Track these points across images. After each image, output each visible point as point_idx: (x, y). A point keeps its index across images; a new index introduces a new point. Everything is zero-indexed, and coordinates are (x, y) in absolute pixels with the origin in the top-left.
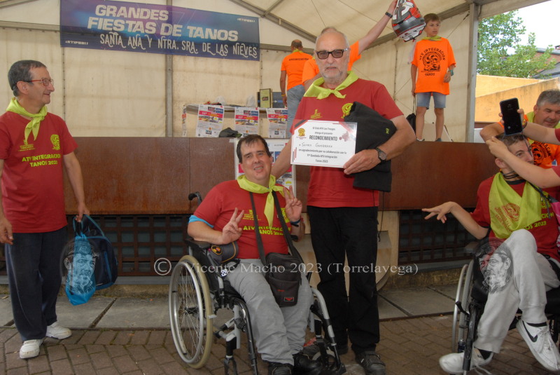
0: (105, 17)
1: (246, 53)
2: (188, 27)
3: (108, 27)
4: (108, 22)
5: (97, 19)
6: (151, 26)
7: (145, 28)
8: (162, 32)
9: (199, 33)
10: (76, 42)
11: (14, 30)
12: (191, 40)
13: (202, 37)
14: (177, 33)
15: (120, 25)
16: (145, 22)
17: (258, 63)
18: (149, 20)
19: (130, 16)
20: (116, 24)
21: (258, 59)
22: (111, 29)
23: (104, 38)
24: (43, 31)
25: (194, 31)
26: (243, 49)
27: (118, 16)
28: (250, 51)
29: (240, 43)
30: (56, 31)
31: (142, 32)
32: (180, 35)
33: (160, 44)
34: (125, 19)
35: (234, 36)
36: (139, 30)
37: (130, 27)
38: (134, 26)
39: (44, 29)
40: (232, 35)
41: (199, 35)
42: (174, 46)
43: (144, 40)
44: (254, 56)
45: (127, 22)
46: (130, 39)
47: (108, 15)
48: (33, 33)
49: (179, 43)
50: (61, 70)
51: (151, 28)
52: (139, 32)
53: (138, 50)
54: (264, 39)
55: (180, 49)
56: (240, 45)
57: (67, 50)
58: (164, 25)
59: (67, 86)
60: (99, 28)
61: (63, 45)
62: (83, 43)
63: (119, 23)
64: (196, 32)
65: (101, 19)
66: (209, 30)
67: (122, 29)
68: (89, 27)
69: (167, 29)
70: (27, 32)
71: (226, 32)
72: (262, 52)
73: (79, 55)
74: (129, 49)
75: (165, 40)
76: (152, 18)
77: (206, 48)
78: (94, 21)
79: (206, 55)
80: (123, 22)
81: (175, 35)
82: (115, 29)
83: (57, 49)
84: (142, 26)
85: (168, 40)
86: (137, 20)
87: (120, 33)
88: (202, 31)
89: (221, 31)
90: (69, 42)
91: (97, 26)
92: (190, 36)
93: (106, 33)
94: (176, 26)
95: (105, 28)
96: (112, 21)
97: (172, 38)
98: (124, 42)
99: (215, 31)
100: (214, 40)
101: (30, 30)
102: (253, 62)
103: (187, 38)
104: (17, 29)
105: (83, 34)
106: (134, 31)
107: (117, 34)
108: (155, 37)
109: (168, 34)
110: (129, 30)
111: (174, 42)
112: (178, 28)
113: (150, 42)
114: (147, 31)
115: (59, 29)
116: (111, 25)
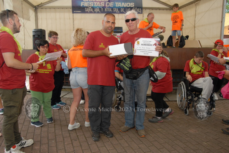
0: (86, 2)
1: (137, 11)
2: (116, 3)
3: (88, 5)
4: (88, 3)
5: (84, 3)
6: (102, 3)
7: (100, 5)
8: (106, 6)
9: (120, 5)
10: (77, 12)
11: (58, 9)
12: (117, 8)
13: (121, 6)
14: (112, 5)
15: (92, 4)
16: (100, 2)
17: (142, 15)
18: (102, 1)
19: (95, 1)
20: (90, 4)
21: (142, 13)
22: (89, 6)
23: (87, 9)
24: (67, 8)
25: (118, 4)
26: (136, 9)
27: (91, 1)
28: (139, 10)
29: (135, 7)
30: (70, 8)
31: (100, 6)
32: (113, 6)
33: (106, 10)
34: (93, 2)
35: (133, 5)
36: (98, 5)
37: (95, 4)
38: (96, 4)
39: (66, 8)
40: (132, 5)
41: (120, 6)
42: (111, 10)
43: (100, 9)
44: (140, 12)
45: (94, 3)
46: (95, 9)
47: (87, 1)
48: (63, 9)
49: (112, 9)
50: (72, 21)
51: (103, 4)
52: (98, 6)
53: (98, 12)
54: (144, 5)
55: (113, 11)
56: (135, 8)
57: (74, 14)
58: (107, 3)
59: (75, 27)
60: (85, 6)
61: (73, 13)
62: (79, 12)
63: (91, 3)
64: (119, 4)
65: (85, 3)
66: (123, 3)
67: (92, 5)
68: (81, 6)
69: (108, 4)
70: (61, 9)
71: (129, 3)
72: (144, 10)
73: (78, 16)
74: (95, 12)
75: (107, 8)
76: (103, 1)
77: (122, 10)
78: (83, 3)
79: (122, 13)
80: (92, 3)
81: (111, 6)
82: (90, 6)
83: (71, 14)
84: (99, 4)
85: (109, 8)
86: (97, 2)
87: (92, 7)
88: (121, 4)
89: (128, 3)
90: (75, 11)
91: (84, 5)
92: (116, 6)
93: (87, 7)
94: (111, 3)
95: (87, 6)
96: (89, 3)
97: (110, 7)
98: (93, 10)
99: (126, 3)
100: (125, 7)
101: (62, 8)
102: (140, 14)
103: (115, 7)
104: (58, 8)
105: (79, 8)
106: (97, 6)
107: (91, 7)
108: (104, 8)
109: (109, 6)
110: (95, 6)
111: (111, 9)
112: (112, 4)
113: (102, 9)
114: (101, 6)
115: (71, 7)
116: (89, 4)
